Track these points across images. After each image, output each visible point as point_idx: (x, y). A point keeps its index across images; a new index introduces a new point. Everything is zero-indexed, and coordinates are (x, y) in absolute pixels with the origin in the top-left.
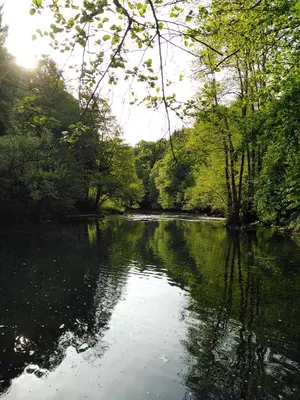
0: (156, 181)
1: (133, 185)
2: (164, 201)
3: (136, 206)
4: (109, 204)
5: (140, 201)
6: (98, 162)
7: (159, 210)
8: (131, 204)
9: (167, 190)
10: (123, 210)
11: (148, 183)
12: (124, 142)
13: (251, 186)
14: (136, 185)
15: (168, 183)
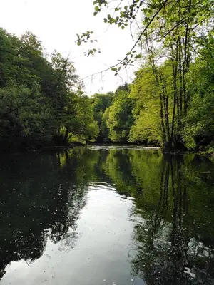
0: (107, 123)
1: (91, 125)
2: (113, 136)
3: (93, 140)
4: (74, 139)
5: (96, 136)
6: (66, 108)
7: (110, 143)
8: (90, 139)
9: (115, 128)
10: (84, 143)
11: (101, 123)
12: (85, 94)
13: (180, 124)
14: (94, 125)
15: (115, 123)
